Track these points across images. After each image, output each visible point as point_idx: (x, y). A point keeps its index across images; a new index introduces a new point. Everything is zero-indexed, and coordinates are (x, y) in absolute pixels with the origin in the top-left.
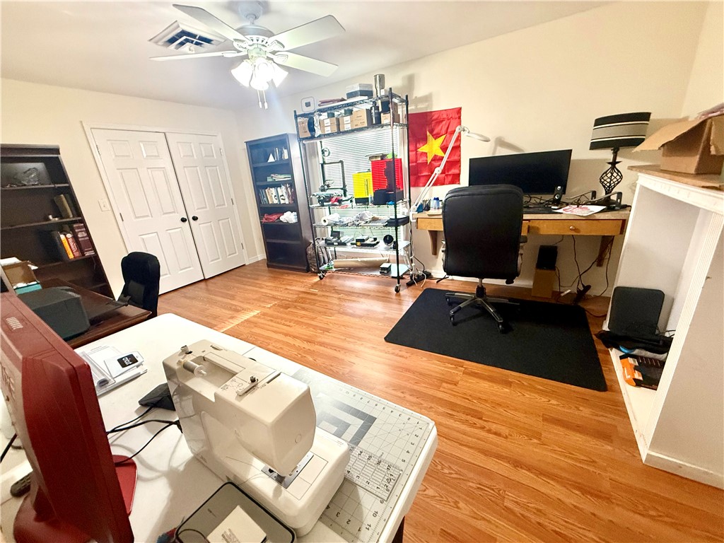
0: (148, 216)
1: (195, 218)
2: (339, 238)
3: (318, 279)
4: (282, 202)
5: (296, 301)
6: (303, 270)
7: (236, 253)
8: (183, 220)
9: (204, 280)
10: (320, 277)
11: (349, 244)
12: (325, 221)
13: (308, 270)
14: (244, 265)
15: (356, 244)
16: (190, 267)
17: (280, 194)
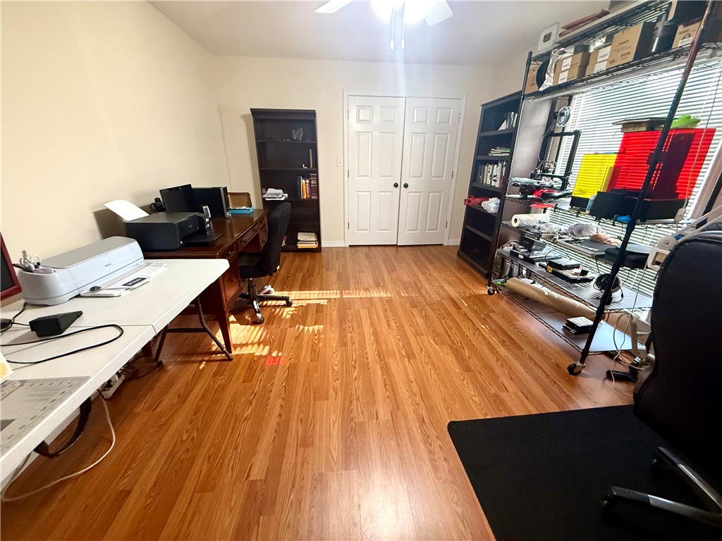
0: (368, 176)
1: (406, 186)
2: (530, 251)
3: (486, 292)
4: (493, 183)
5: (431, 305)
6: (484, 274)
7: (437, 229)
8: (396, 185)
9: (396, 245)
10: (489, 291)
11: (537, 264)
12: (516, 220)
13: (488, 277)
14: (442, 245)
15: (546, 268)
16: (387, 230)
17: (494, 174)
